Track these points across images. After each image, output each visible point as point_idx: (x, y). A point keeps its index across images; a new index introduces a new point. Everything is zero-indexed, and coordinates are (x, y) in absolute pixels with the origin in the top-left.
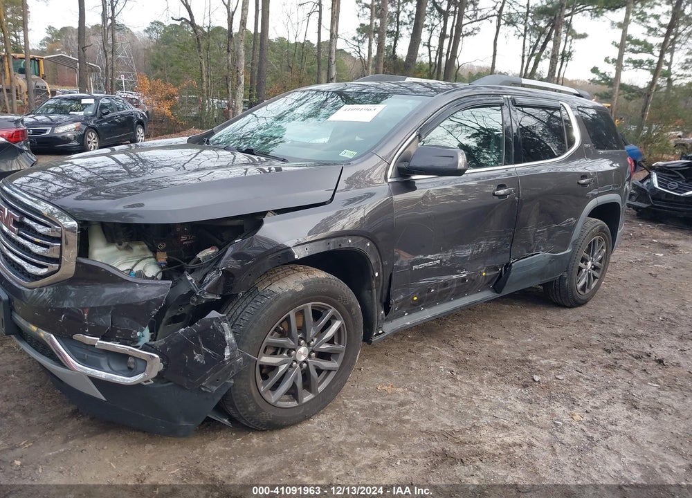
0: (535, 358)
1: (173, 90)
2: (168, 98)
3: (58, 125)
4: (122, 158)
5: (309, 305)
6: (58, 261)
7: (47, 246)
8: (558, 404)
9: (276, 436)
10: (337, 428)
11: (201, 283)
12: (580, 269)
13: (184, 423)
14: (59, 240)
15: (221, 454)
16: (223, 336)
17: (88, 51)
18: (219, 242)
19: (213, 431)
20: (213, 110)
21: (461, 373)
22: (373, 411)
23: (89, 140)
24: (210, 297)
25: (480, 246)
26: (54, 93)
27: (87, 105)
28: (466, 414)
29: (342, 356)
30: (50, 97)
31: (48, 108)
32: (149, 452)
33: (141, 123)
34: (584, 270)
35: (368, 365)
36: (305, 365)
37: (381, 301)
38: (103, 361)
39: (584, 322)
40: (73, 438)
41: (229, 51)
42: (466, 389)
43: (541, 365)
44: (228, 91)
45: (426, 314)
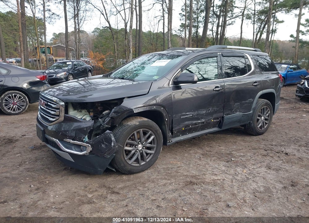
0: (235, 153)
1: (103, 57)
2: (101, 60)
3: (58, 73)
4: (82, 82)
5: (141, 130)
6: (58, 116)
7: (55, 111)
8: (239, 168)
9: (132, 176)
10: (153, 174)
11: (104, 121)
12: (258, 120)
13: (100, 169)
14: (59, 109)
15: (112, 181)
16: (111, 138)
17: (69, 43)
18: (110, 108)
19: (110, 175)
20: (120, 64)
21: (204, 158)
22: (168, 169)
23: (69, 78)
24: (107, 126)
25: (209, 110)
26: (56, 61)
27: (69, 65)
28: (202, 170)
29: (155, 149)
30: (55, 62)
31: (54, 67)
32: (89, 180)
33: (90, 71)
34: (260, 120)
35: (168, 155)
36: (141, 151)
37: (169, 130)
38: (73, 147)
39: (260, 141)
40: (64, 176)
41: (126, 39)
42: (204, 163)
43: (236, 155)
44: (126, 56)
45: (190, 136)
